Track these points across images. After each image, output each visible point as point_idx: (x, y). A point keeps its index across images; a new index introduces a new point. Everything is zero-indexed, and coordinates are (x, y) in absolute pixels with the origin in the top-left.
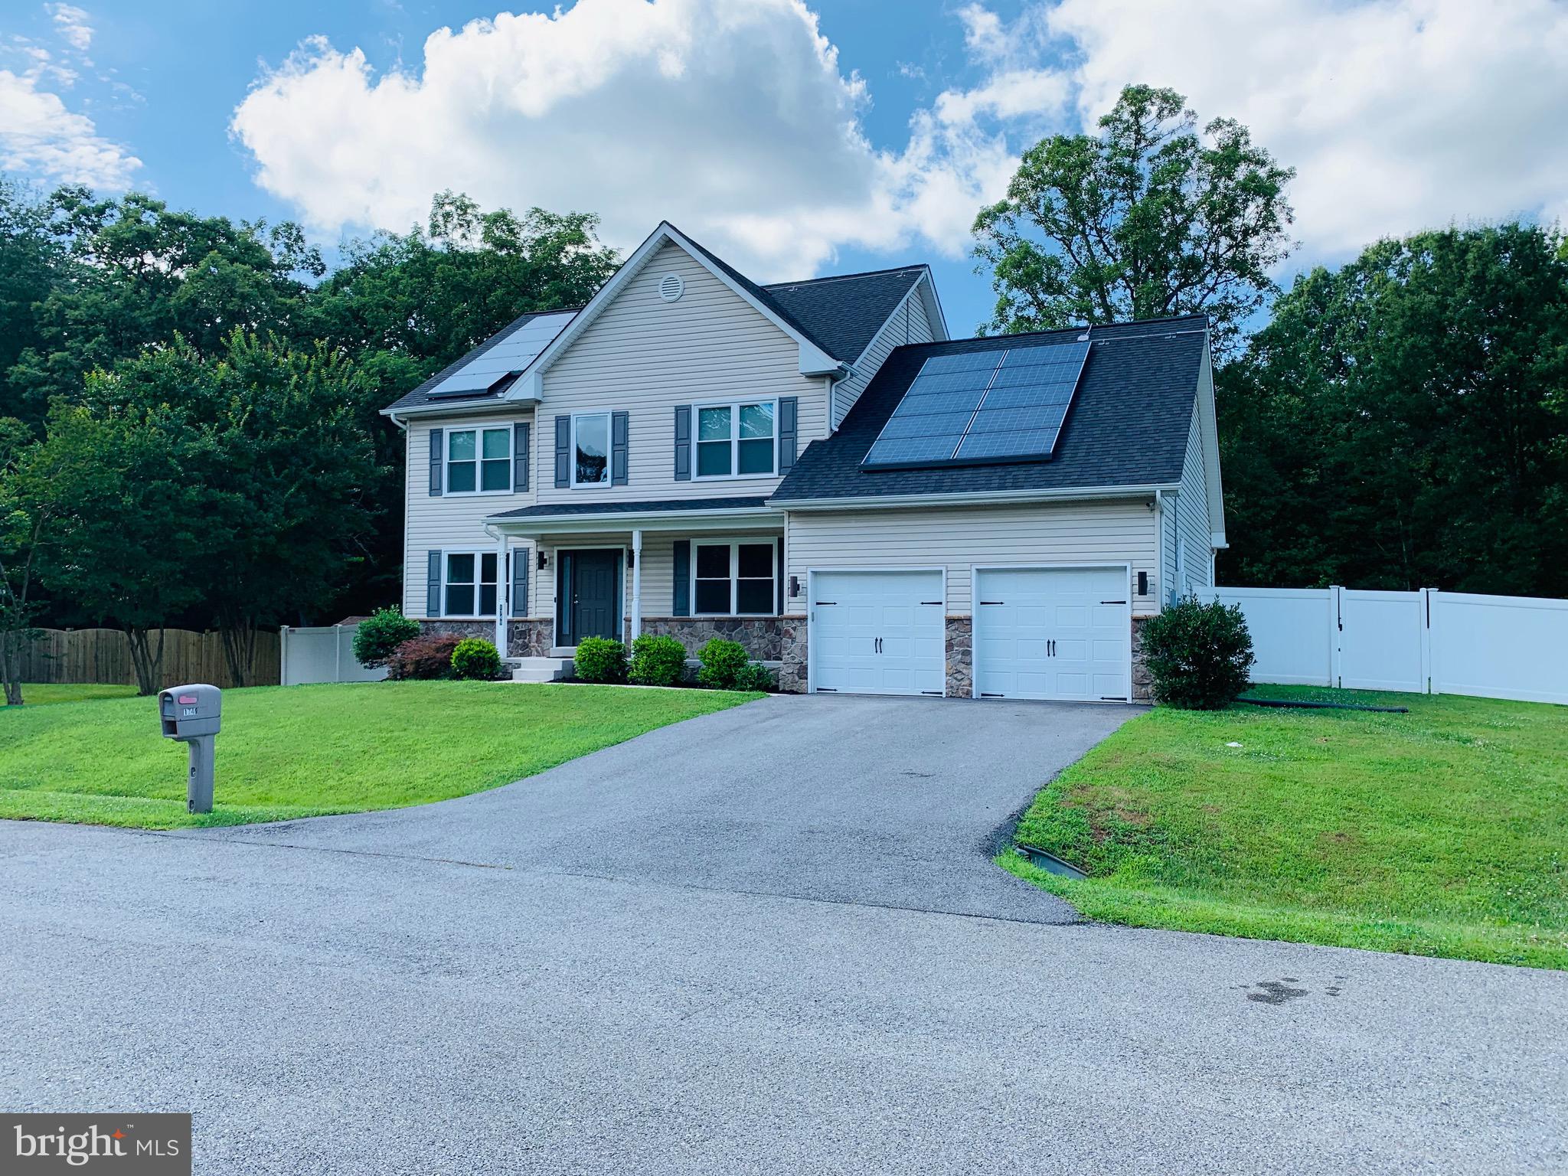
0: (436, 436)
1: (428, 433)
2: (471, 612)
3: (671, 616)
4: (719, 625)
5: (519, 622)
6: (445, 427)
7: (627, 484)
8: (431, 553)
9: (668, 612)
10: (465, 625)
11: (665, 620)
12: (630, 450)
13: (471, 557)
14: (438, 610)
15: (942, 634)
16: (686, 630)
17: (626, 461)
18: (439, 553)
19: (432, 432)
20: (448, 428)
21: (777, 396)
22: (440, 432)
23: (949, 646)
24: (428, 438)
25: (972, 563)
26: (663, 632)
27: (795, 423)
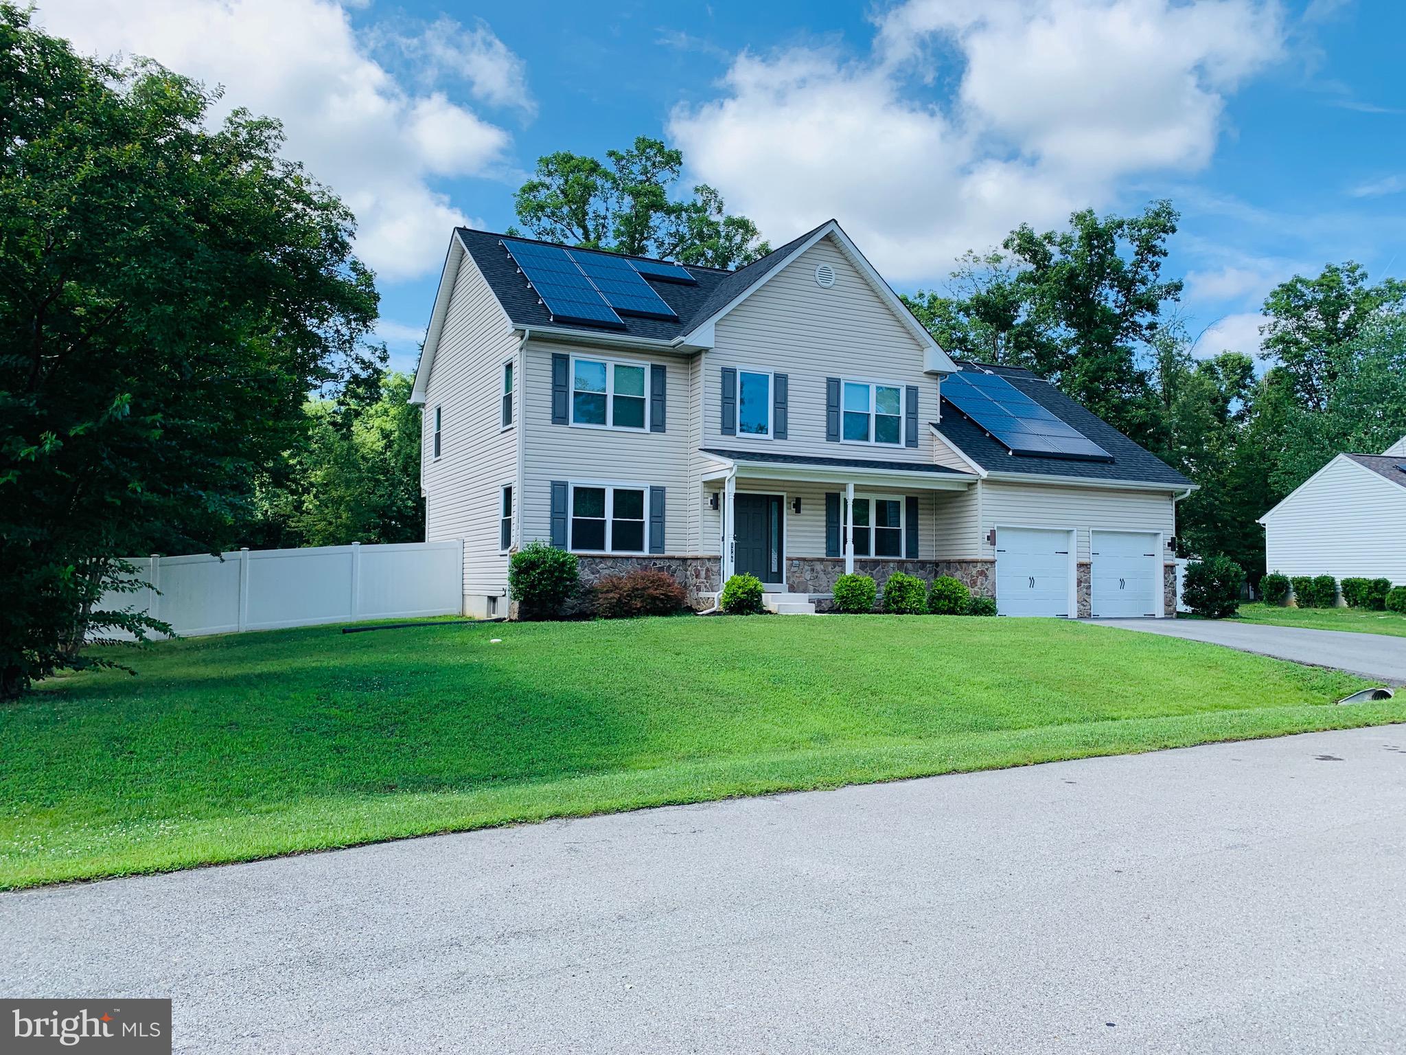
0: (560, 363)
1: (551, 357)
2: (602, 548)
3: (824, 556)
5: (657, 558)
6: (571, 354)
7: (786, 439)
8: (554, 484)
9: (821, 553)
10: (597, 560)
11: (821, 560)
13: (603, 491)
14: (565, 545)
15: (1074, 574)
16: (837, 569)
17: (786, 418)
18: (565, 485)
19: (555, 356)
20: (575, 356)
21: (905, 383)
22: (566, 359)
23: (1079, 582)
24: (550, 362)
25: (1090, 526)
26: (819, 569)
27: (916, 407)
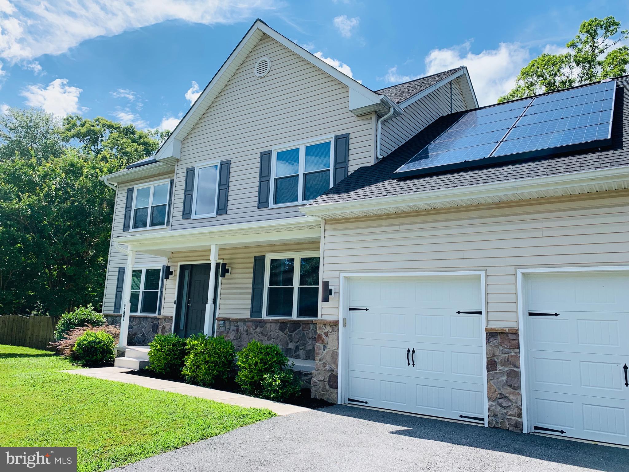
1: (126, 191)
2: (136, 311)
3: (248, 317)
4: (283, 325)
6: (135, 186)
7: (226, 213)
9: (246, 314)
11: (244, 320)
12: (230, 189)
13: (142, 271)
14: (119, 309)
16: (259, 330)
17: (227, 196)
19: (128, 190)
20: (137, 187)
21: (334, 135)
22: (132, 190)
23: (491, 365)
24: (126, 194)
26: (242, 330)
27: (347, 155)
